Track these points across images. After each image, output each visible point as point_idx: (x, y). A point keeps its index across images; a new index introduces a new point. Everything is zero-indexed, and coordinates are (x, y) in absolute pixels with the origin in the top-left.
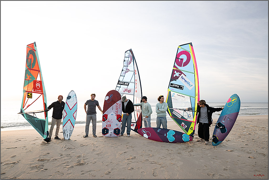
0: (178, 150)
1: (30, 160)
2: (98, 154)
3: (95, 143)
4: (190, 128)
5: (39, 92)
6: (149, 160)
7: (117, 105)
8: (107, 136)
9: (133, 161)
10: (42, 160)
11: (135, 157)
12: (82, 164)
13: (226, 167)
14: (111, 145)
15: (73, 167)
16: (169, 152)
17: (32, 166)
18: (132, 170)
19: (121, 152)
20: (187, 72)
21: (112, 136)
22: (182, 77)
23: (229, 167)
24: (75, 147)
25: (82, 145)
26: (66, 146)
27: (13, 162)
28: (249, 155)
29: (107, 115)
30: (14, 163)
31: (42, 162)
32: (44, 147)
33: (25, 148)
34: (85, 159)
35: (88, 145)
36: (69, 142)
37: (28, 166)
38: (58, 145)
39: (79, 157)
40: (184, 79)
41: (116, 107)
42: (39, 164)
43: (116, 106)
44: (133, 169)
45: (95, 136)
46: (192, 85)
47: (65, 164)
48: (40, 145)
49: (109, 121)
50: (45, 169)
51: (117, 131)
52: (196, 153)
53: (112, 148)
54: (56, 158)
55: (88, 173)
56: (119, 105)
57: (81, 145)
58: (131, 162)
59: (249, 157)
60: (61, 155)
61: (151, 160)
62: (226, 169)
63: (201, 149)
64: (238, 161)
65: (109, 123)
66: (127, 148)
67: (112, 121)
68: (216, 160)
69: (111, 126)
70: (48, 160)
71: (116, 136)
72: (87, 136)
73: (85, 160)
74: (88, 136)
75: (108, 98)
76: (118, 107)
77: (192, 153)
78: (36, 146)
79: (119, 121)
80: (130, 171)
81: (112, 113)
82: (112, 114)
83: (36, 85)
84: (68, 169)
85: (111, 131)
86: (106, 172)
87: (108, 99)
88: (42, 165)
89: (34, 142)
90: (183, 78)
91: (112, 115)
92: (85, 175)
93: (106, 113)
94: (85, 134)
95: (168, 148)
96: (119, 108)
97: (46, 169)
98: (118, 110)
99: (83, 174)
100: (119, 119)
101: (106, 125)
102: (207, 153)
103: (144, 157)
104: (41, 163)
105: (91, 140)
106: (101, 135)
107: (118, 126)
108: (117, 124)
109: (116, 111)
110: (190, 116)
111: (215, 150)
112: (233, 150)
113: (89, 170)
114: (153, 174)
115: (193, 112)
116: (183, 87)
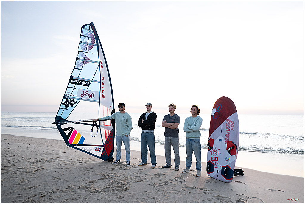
7: (228, 124)
8: (212, 176)
29: (214, 140)
41: (227, 128)
43: (227, 125)
49: (215, 151)
51: (225, 171)
56: (231, 123)
65: (215, 155)
67: (219, 152)
69: (217, 160)
71: (225, 180)
76: (229, 127)
79: (231, 154)
81: (221, 137)
85: (218, 170)
91: (220, 140)
93: (212, 136)
96: (232, 129)
101: (212, 157)
107: (229, 163)
108: (227, 158)
109: (226, 135)
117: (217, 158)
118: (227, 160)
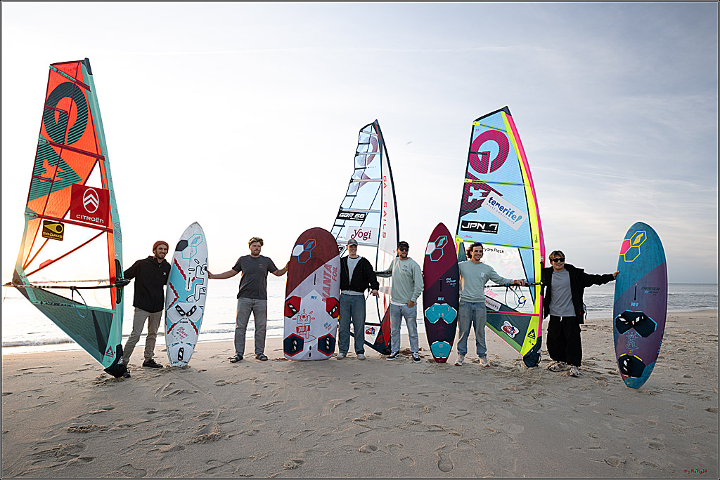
0: (503, 392)
2: (266, 408)
3: (261, 377)
4: (528, 333)
5: (95, 223)
6: (421, 422)
7: (327, 272)
8: (299, 359)
9: (374, 424)
10: (84, 430)
11: (380, 414)
12: (212, 439)
13: (654, 439)
14: (308, 380)
15: (180, 448)
16: (477, 398)
17: (43, 448)
18: (373, 452)
19: (338, 401)
20: (503, 185)
21: (312, 357)
22: (491, 199)
24: (199, 388)
25: (220, 383)
26: (171, 386)
28: (706, 405)
29: (300, 298)
31: (82, 436)
32: (100, 390)
33: (36, 396)
35: (238, 381)
36: (182, 375)
37: (27, 449)
38: (147, 384)
39: (207, 416)
40: (497, 204)
41: (325, 277)
42: (69, 442)
43: (325, 273)
44: (373, 448)
45: (260, 355)
46: (521, 218)
47: (157, 441)
49: (304, 317)
50: (84, 458)
51: (328, 343)
52: (554, 399)
53: (311, 389)
54: (132, 421)
55: (228, 468)
56: (332, 271)
57: (218, 383)
58: (367, 429)
59: (708, 410)
60: (149, 413)
61: (428, 420)
62: (657, 446)
63: (565, 388)
64: (682, 420)
65: (304, 323)
66: (355, 389)
67: (312, 316)
68: (618, 419)
69: (309, 329)
70: (104, 429)
71: (324, 356)
72: (239, 358)
73: (224, 426)
74: (242, 358)
75: (301, 249)
76: (330, 276)
77: (544, 401)
79: (334, 316)
80: (365, 455)
81: (314, 293)
82: (313, 296)
83: (84, 200)
84: (164, 454)
85: (310, 344)
86: (289, 461)
87: (303, 252)
88: (77, 446)
90: (494, 203)
91: (312, 298)
92: (218, 472)
93: (294, 293)
95: (471, 388)
96: (334, 279)
97: (89, 459)
98: (329, 285)
99: (211, 471)
100: (334, 310)
101: (297, 328)
102: (585, 399)
103: (405, 412)
104: (76, 439)
105: (249, 368)
106: (282, 354)
107: (331, 330)
108: (327, 324)
109: (324, 288)
110: (525, 301)
111: (605, 391)
112: (655, 390)
113: (233, 458)
114: (439, 464)
115: (532, 289)
116: (496, 225)
117: (309, 326)
118: (327, 326)
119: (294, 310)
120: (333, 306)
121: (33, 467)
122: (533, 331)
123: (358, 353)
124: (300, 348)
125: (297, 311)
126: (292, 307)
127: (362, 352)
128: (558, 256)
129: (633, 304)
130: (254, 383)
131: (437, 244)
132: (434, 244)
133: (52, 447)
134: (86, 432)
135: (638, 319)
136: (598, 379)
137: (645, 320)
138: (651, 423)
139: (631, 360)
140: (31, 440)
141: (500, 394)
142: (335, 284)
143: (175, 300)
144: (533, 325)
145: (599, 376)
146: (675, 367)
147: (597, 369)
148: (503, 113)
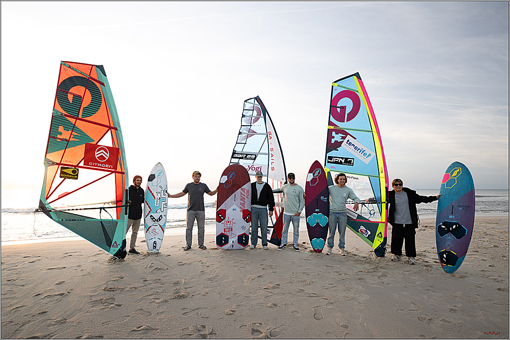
0: (359, 273)
1: (90, 289)
2: (210, 279)
3: (204, 260)
4: (377, 234)
5: (105, 168)
6: (304, 291)
7: (243, 193)
8: (226, 248)
9: (276, 291)
10: (111, 290)
11: (279, 285)
12: (183, 297)
13: (454, 306)
14: (234, 263)
15: (166, 301)
16: (341, 276)
17: (94, 299)
18: (275, 307)
19: (253, 276)
20: (356, 131)
21: (234, 248)
22: (348, 141)
23: (459, 305)
24: (168, 266)
26: (152, 265)
27: (59, 293)
28: (498, 285)
29: (225, 210)
30: (62, 294)
31: (112, 293)
32: (113, 266)
33: (79, 269)
34: (187, 287)
35: (191, 263)
36: (157, 258)
37: (86, 299)
38: (138, 264)
39: (177, 283)
40: (353, 145)
41: (241, 196)
42: (106, 296)
43: (241, 194)
45: (202, 246)
46: (370, 155)
47: (153, 297)
48: (107, 264)
49: (228, 222)
50: (117, 305)
51: (244, 239)
52: (392, 279)
53: (235, 268)
54: (136, 285)
55: (194, 312)
56: (246, 192)
57: (179, 264)
58: (271, 294)
59: (499, 289)
60: (144, 281)
61: (308, 290)
62: (455, 310)
63: (401, 272)
64: (478, 295)
65: (228, 226)
66: (263, 269)
67: (234, 221)
68: (433, 293)
69: (232, 230)
70: (123, 289)
71: (242, 247)
72: (189, 248)
73: (188, 290)
74: (191, 248)
75: (225, 178)
76: (245, 196)
77: (385, 280)
78: (98, 265)
79: (247, 221)
80: (271, 309)
81: (234, 206)
82: (234, 208)
83: (96, 154)
84: (158, 304)
85: (233, 240)
86: (227, 310)
87: (227, 181)
88: (111, 298)
89: (95, 258)
90: (350, 144)
91: (234, 210)
92: (190, 315)
93: (222, 207)
94: (185, 245)
95: (337, 270)
96: (247, 198)
97: (119, 306)
98: (244, 202)
99: (186, 314)
100: (247, 217)
101: (224, 229)
102: (413, 279)
103: (294, 284)
104: (109, 294)
105: (196, 254)
106: (215, 245)
107: (246, 230)
108: (243, 226)
109: (241, 203)
110: (374, 213)
111: (429, 275)
112: (465, 275)
113: (196, 308)
114: (314, 315)
115: (379, 205)
116: (353, 160)
117: (232, 228)
118: (243, 228)
119: (222, 218)
120: (247, 215)
121: (92, 308)
122: (381, 233)
123: (263, 245)
124: (227, 242)
125: (224, 219)
126: (221, 216)
127: (266, 245)
128: (398, 183)
129: (450, 217)
130: (200, 264)
131: (314, 174)
132: (312, 174)
133: (98, 298)
134: (113, 291)
135: (454, 227)
136: (425, 266)
137: (459, 227)
138: (455, 296)
139: (449, 254)
140: (86, 294)
141: (356, 275)
142: (248, 201)
143: (150, 212)
144: (381, 229)
145: (426, 264)
146: (485, 259)
147: (426, 259)
148: (355, 77)
